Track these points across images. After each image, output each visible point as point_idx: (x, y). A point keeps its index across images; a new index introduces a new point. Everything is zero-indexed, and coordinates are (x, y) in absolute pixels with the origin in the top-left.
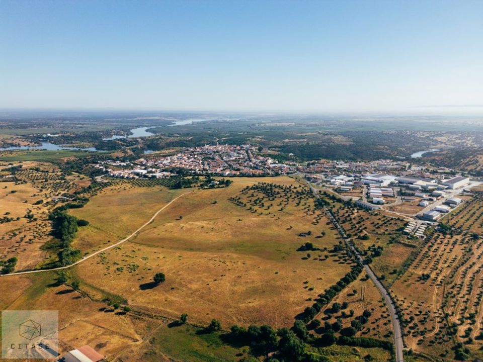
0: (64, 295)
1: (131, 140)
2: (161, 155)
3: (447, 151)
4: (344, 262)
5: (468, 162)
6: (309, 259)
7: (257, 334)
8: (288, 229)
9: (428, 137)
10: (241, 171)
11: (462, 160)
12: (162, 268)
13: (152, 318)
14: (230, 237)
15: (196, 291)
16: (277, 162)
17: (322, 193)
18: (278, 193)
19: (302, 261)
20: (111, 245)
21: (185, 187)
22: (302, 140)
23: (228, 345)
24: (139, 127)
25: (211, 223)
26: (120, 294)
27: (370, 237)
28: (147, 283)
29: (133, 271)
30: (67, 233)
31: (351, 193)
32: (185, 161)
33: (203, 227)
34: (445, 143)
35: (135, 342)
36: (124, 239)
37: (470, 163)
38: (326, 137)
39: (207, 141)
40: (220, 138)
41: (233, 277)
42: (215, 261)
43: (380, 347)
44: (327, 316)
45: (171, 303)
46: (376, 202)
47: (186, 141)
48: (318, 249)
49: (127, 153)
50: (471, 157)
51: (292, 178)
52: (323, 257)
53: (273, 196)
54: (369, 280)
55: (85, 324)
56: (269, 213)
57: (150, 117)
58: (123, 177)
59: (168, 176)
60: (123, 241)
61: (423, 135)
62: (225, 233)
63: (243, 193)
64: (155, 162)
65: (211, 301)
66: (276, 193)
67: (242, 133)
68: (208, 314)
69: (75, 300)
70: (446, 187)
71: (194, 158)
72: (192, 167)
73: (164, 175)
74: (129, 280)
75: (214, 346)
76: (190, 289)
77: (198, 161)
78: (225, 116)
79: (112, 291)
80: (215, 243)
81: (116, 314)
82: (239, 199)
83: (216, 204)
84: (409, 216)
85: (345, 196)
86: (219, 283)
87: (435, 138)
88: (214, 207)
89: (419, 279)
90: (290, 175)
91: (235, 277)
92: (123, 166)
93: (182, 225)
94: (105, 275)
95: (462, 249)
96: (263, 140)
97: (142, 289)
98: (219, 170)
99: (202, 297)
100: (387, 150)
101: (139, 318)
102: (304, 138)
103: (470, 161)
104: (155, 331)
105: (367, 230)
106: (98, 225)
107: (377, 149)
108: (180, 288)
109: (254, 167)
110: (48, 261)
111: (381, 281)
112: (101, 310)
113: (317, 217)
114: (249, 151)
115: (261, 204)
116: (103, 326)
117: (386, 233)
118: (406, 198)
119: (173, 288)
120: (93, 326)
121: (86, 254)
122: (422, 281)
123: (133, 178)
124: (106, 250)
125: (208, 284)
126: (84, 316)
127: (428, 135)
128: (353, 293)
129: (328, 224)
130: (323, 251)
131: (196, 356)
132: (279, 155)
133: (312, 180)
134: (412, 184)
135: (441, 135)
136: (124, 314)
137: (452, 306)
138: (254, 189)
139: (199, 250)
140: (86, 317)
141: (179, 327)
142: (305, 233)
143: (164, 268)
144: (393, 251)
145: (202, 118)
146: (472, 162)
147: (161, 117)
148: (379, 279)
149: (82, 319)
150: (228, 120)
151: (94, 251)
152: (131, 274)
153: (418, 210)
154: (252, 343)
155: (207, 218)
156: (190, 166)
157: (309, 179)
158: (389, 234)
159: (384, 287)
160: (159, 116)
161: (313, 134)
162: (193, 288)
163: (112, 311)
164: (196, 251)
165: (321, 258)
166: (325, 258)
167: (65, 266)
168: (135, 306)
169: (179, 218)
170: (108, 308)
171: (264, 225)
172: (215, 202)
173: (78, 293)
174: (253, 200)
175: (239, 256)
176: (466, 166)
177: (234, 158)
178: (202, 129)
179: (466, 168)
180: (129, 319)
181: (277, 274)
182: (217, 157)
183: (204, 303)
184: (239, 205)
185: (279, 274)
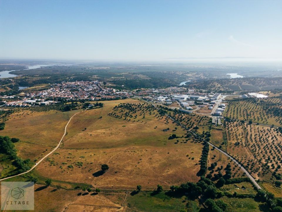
0: (42, 191)
1: (4, 80)
2: (37, 89)
3: (196, 81)
4: (196, 142)
5: (211, 86)
6: (179, 143)
7: (188, 188)
8: (155, 128)
9: (182, 74)
10: (102, 97)
11: (208, 85)
12: (99, 161)
13: (117, 192)
14: (126, 137)
15: (132, 171)
16: (119, 91)
17: (159, 106)
18: (136, 108)
19: (175, 144)
20: (49, 152)
21: (73, 110)
22: (122, 77)
23: (173, 198)
24: (2, 71)
25: (107, 130)
26: (83, 182)
27: (199, 128)
28: (96, 172)
29: (81, 166)
30: (9, 149)
31: (173, 105)
32: (59, 93)
33: (104, 133)
34: (192, 77)
35: (119, 209)
36: (56, 147)
37: (212, 86)
38: (134, 75)
39: (62, 79)
40: (69, 77)
41: (147, 159)
42: (128, 152)
43: (244, 181)
44: (211, 171)
45: (121, 181)
46: (188, 109)
47: (46, 79)
48: (179, 137)
49: (7, 89)
50: (211, 83)
51: (135, 99)
52: (185, 141)
53: (134, 110)
54: (215, 149)
55: (76, 206)
56: (139, 120)
57: (6, 63)
58: (18, 106)
59: (53, 103)
60: (56, 149)
61: (180, 73)
62: (121, 135)
63: (115, 110)
64: (36, 95)
65: (144, 175)
66: (135, 108)
67: (83, 74)
68: (148, 183)
69: (54, 192)
70: (214, 99)
71: (64, 90)
72: (66, 96)
73: (50, 103)
74: (82, 172)
75: (166, 200)
76: (127, 171)
77: (68, 92)
78: (62, 63)
79: (77, 182)
80: (119, 141)
81: (92, 195)
82: (115, 114)
83: (102, 118)
84: (209, 115)
85: (171, 107)
86: (142, 164)
87: (186, 75)
88: (102, 120)
89: (235, 145)
90: (132, 98)
91: (148, 159)
92: (12, 98)
93: (90, 133)
94: (62, 172)
95: (241, 128)
96: (99, 78)
97: (96, 176)
98: (86, 97)
99: (138, 174)
100: (170, 82)
101: (109, 194)
102: (123, 76)
103: (212, 85)
104: (125, 199)
105: (195, 124)
106: (27, 140)
107: (165, 81)
108: (120, 171)
109: (107, 94)
110: (8, 171)
111: (221, 149)
112: (79, 194)
113: (165, 119)
114: (98, 85)
115: (130, 115)
116: (90, 204)
117: (205, 124)
118: (201, 106)
119: (116, 172)
120: (83, 206)
121: (35, 161)
122: (237, 146)
123: (27, 106)
124: (49, 156)
125: (136, 166)
126: (71, 201)
127: (182, 73)
128: (214, 157)
129: (173, 123)
130: (182, 138)
131: (161, 208)
132: (116, 86)
133: (148, 100)
134: (197, 98)
135: (188, 73)
136: (97, 194)
137: (258, 156)
138: (120, 107)
139: (113, 147)
140: (72, 202)
141: (138, 194)
142: (166, 129)
143: (100, 161)
144: (215, 133)
145: (46, 64)
146: (213, 86)
147: (15, 63)
148: (219, 148)
149: (71, 203)
150: (65, 65)
151: (40, 158)
152: (80, 168)
153: (210, 111)
154: (186, 193)
155: (103, 128)
156: (64, 95)
157: (145, 99)
158: (206, 125)
159: (224, 152)
160: (12, 63)
161: (126, 73)
162: (129, 170)
163: (87, 194)
164: (111, 148)
165: (184, 142)
166: (186, 141)
167: (26, 171)
168: (100, 187)
169: (84, 129)
170: (83, 192)
171: (140, 127)
172: (101, 117)
173: (52, 188)
174: (124, 114)
175: (140, 147)
176: (211, 88)
177: (91, 89)
178: (52, 71)
179: (211, 89)
180: (103, 196)
181: (169, 154)
182: (80, 89)
183: (141, 177)
184: (116, 117)
185: (170, 153)
